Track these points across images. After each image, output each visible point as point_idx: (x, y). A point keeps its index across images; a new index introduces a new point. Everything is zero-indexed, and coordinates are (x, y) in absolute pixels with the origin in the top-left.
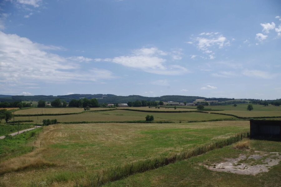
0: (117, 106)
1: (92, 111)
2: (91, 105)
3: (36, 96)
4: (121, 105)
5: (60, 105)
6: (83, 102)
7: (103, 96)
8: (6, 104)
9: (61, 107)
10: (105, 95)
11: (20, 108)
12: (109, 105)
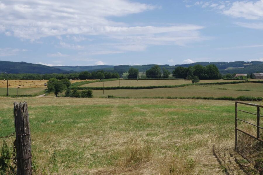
0: (252, 77)
1: (202, 84)
2: (206, 75)
3: (145, 65)
4: (259, 75)
5: (159, 75)
6: (194, 70)
7: (244, 64)
8: (86, 74)
9: (160, 78)
10: (248, 63)
11: (101, 80)
12: (237, 75)
